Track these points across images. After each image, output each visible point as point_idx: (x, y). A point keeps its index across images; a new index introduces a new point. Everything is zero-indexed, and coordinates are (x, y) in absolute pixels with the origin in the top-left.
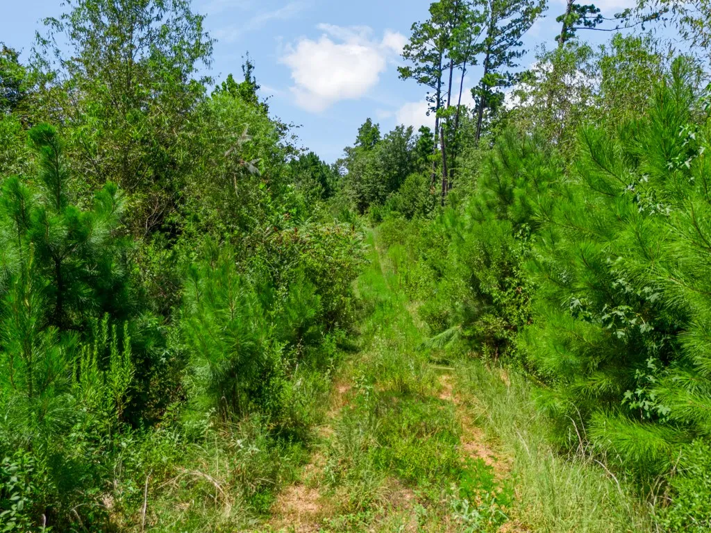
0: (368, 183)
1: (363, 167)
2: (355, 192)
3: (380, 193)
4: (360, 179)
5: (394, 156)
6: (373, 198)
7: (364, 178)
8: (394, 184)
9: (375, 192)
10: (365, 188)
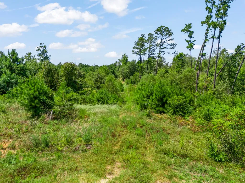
0: (125, 73)
1: (124, 69)
2: (122, 75)
3: (128, 76)
4: (123, 72)
5: (131, 67)
6: (126, 77)
7: (124, 72)
8: (132, 74)
9: (127, 75)
10: (125, 75)
